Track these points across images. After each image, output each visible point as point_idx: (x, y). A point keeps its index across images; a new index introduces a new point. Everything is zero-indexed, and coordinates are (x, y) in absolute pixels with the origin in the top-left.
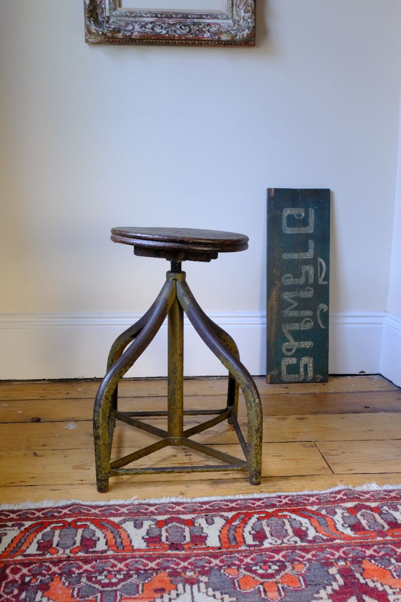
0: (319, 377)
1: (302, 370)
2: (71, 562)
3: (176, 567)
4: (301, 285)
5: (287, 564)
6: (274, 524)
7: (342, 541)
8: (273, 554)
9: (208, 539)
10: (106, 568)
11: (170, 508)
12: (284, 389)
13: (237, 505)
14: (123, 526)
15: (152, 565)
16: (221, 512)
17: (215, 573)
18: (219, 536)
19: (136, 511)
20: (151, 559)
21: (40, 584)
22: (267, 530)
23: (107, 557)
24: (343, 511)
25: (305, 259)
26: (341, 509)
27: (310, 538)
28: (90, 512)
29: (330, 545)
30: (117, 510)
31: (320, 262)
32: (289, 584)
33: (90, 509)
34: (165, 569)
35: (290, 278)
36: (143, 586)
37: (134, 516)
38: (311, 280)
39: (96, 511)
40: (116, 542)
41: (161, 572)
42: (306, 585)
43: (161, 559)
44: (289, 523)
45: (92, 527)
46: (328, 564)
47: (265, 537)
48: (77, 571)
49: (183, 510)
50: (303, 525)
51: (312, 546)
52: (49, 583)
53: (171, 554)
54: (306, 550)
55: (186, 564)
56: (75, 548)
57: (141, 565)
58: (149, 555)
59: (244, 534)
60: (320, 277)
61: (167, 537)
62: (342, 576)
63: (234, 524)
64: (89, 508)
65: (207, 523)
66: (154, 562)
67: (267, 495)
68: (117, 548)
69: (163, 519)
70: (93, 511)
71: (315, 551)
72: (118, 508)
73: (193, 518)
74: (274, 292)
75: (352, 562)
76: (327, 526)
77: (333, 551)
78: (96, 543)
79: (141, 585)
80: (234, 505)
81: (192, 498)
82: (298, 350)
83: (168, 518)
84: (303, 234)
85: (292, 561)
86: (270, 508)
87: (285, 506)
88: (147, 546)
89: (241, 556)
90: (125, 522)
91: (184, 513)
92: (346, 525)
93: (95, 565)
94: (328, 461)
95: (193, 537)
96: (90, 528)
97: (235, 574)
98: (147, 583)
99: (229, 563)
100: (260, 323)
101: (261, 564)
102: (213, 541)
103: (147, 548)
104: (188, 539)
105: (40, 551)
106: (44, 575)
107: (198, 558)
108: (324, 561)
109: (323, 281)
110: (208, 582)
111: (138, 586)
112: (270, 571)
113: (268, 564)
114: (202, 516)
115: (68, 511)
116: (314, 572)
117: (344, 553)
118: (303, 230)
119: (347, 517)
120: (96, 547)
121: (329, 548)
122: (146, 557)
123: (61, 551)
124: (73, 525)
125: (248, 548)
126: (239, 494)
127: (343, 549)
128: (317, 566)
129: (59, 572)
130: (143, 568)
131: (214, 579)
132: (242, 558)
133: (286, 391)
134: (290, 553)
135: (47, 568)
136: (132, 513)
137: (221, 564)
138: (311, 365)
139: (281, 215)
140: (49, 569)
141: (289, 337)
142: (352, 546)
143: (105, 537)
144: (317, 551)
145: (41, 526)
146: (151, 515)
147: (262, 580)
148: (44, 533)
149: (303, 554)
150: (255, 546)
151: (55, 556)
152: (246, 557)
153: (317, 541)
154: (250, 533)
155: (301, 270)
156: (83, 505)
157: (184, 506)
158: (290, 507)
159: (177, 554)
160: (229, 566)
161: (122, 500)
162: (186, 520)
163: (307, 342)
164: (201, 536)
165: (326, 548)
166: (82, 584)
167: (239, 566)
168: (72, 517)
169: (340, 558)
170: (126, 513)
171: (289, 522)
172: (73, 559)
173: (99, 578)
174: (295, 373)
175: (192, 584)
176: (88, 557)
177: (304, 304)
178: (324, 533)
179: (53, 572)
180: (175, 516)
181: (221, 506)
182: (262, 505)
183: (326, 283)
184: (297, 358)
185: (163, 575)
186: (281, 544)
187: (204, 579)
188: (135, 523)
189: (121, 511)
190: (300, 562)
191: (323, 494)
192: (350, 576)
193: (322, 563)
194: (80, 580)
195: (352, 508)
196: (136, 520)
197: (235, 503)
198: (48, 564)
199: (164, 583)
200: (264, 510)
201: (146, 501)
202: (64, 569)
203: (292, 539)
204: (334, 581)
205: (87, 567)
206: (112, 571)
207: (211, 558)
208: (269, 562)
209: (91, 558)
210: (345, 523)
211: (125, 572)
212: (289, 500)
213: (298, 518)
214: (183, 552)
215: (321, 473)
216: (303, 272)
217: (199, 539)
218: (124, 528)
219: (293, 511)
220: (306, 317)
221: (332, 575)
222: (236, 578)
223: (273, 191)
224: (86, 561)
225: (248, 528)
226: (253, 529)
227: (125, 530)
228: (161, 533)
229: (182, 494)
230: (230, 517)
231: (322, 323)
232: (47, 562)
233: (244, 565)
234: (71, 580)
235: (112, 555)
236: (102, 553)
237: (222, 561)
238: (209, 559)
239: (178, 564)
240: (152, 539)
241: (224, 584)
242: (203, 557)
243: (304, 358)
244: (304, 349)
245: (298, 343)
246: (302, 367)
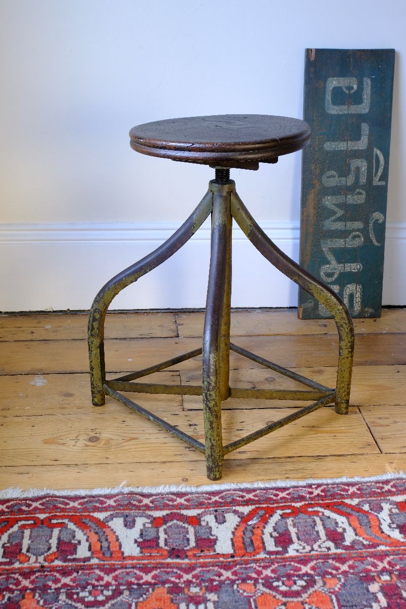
0: (369, 310)
1: (346, 300)
2: (46, 573)
3: (177, 581)
4: (349, 187)
5: (316, 578)
6: (302, 524)
7: (388, 548)
8: (299, 565)
9: (218, 543)
10: (90, 582)
11: (169, 501)
12: (320, 328)
13: (255, 496)
14: (110, 524)
15: (148, 578)
16: (235, 506)
17: (226, 589)
18: (232, 539)
19: (126, 502)
20: (146, 570)
21: (8, 603)
22: (293, 531)
23: (91, 568)
24: (392, 506)
25: (356, 151)
26: (388, 504)
27: (347, 543)
28: (68, 507)
29: (372, 552)
30: (102, 503)
31: (377, 155)
32: (318, 605)
33: (68, 501)
34: (164, 583)
35: (334, 176)
36: (136, 606)
37: (124, 510)
38: (363, 180)
39: (76, 504)
40: (101, 546)
41: (158, 587)
42: (340, 606)
43: (159, 571)
44: (321, 523)
45: (71, 526)
46: (369, 578)
47: (291, 542)
48: (54, 586)
49: (185, 503)
50: (339, 526)
51: (350, 553)
52: (19, 601)
53: (171, 563)
54: (341, 559)
55: (189, 577)
56: (51, 554)
57: (133, 577)
58: (143, 564)
59: (263, 536)
60: (375, 176)
61: (166, 540)
62: (386, 595)
63: (250, 523)
64: (66, 501)
65: (217, 522)
66: (149, 574)
67: (294, 483)
68: (104, 554)
69: (161, 516)
70: (72, 504)
71: (353, 561)
72: (103, 499)
73: (199, 515)
74: (311, 196)
75: (399, 576)
76: (370, 527)
77: (375, 561)
78: (77, 547)
79: (134, 605)
80: (251, 496)
81: (197, 486)
82: (341, 274)
83: (167, 515)
84: (354, 115)
85: (323, 575)
86: (298, 502)
87: (316, 499)
88: (141, 552)
89: (260, 566)
90: (112, 519)
91: (187, 508)
92: (394, 526)
93: (76, 577)
94: (375, 435)
95: (198, 540)
96: (69, 527)
97: (251, 590)
98: (141, 602)
99: (244, 576)
100: (291, 236)
101: (285, 579)
102: (224, 546)
103: (141, 555)
104: (193, 544)
105: (6, 558)
106: (12, 591)
107: (204, 569)
108: (364, 575)
109: (380, 180)
110: (218, 602)
111: (130, 605)
112: (295, 588)
113: (293, 578)
114: (210, 511)
115: (40, 504)
116: (350, 589)
117: (389, 563)
118: (355, 109)
119: (396, 514)
120: (76, 554)
121: (371, 557)
122: (139, 567)
123: (33, 558)
124: (48, 524)
125: (268, 556)
126: (258, 481)
127: (388, 559)
128: (355, 581)
129: (31, 586)
130: (136, 582)
131: (225, 598)
132: (260, 569)
133: (323, 330)
134: (321, 564)
135: (15, 582)
136: (121, 505)
137: (234, 577)
138: (358, 295)
139: (325, 87)
140: (18, 583)
141: (330, 257)
142: (400, 554)
143: (87, 540)
144: (355, 561)
145: (6, 523)
146: (145, 510)
147: (284, 600)
148: (10, 534)
149: (337, 564)
150: (277, 553)
151: (26, 565)
152: (265, 567)
153: (356, 547)
154: (271, 536)
155: (349, 165)
156: (59, 497)
157: (187, 497)
158: (323, 500)
159: (179, 563)
160: (244, 581)
161: (108, 488)
162: (189, 517)
163: (355, 264)
164: (209, 539)
165: (366, 557)
166: (60, 602)
167: (256, 581)
168: (45, 513)
169: (384, 570)
170: (113, 507)
171: (322, 520)
172: (49, 570)
173: (82, 594)
175: (197, 603)
176: (67, 566)
177: (352, 212)
178: (365, 536)
179: (23, 587)
180: (176, 511)
181: (235, 498)
182: (287, 496)
183: (383, 183)
184: (340, 286)
185: (162, 591)
186: (310, 551)
187: (212, 597)
188: (125, 521)
189: (107, 504)
190: (333, 576)
191: (367, 482)
192: (395, 595)
193: (361, 577)
194: (57, 598)
195: (402, 502)
196: (127, 516)
197: (253, 494)
198: (17, 576)
199: (162, 601)
200: (290, 504)
201: (139, 490)
202: (37, 582)
203: (324, 545)
204: (375, 602)
205: (66, 580)
206: (97, 586)
207: (221, 569)
208: (294, 575)
209: (70, 568)
210: (393, 523)
211: (114, 587)
212: (322, 491)
213: (334, 516)
214: (186, 561)
215: (365, 451)
216: (353, 168)
217: (207, 543)
218: (112, 527)
219: (327, 506)
220: (354, 230)
221: (373, 593)
222: (252, 597)
223: (314, 52)
224: (65, 572)
225: (269, 528)
226: (275, 530)
227: (112, 530)
228: (158, 534)
229: (185, 480)
230: (246, 513)
231: (376, 239)
232: (15, 573)
233: (262, 579)
234: (46, 597)
235: (98, 565)
236: (84, 562)
237: (235, 573)
238: (219, 570)
239: (180, 577)
240: (147, 543)
241: (237, 604)
242: (211, 568)
243: (349, 286)
244: (350, 273)
245: (342, 265)
246: (346, 298)
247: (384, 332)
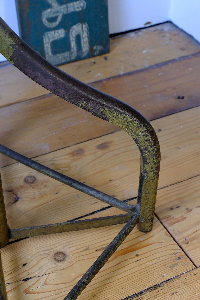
0: (98, 48)
1: (73, 44)
82: (65, 17)
138: (85, 34)
141: (51, 1)
163: (78, 2)
174: (64, 52)
184: (65, 29)
243: (74, 27)
244: (74, 13)
245: (65, 6)
246: (73, 41)
247: (122, 73)
